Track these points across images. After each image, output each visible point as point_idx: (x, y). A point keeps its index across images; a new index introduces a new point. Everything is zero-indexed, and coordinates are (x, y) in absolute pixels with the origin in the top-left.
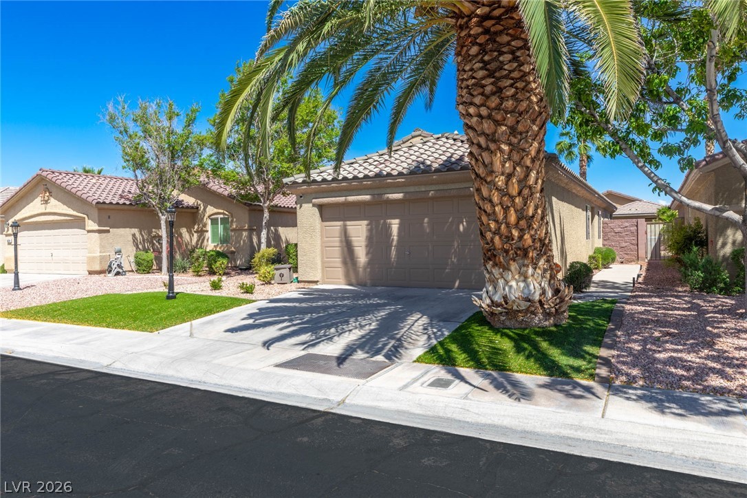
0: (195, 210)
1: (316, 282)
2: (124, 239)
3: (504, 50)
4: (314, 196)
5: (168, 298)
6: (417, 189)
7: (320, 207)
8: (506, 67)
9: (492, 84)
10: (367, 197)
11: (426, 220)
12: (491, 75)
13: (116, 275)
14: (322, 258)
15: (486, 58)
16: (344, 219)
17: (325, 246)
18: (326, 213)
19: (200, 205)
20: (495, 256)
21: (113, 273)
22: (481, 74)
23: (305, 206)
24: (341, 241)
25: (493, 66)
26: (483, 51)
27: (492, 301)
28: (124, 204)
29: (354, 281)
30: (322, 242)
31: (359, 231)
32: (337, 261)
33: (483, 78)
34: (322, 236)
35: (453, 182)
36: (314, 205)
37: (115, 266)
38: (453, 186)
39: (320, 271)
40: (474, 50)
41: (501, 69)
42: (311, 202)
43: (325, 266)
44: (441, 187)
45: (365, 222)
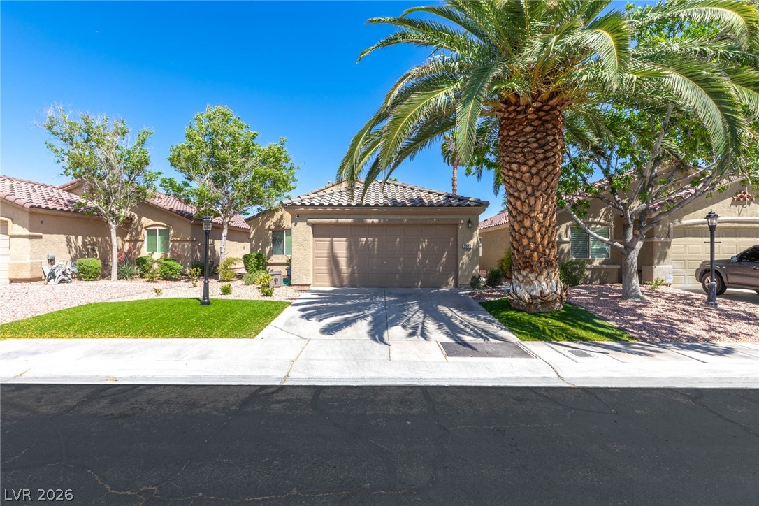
0: (129, 221)
1: (308, 285)
2: (58, 247)
3: (549, 133)
4: (309, 216)
5: (203, 304)
6: (395, 217)
7: (313, 225)
8: (551, 144)
9: (542, 153)
10: (350, 221)
11: (398, 239)
12: (541, 147)
13: (60, 282)
14: (313, 266)
15: (538, 136)
16: (332, 236)
17: (315, 257)
18: (318, 231)
19: (134, 216)
20: (532, 266)
21: (58, 280)
22: (535, 145)
23: (299, 224)
24: (328, 253)
25: (542, 142)
26: (536, 131)
27: (531, 296)
28: (62, 210)
29: (337, 284)
30: (314, 253)
31: (341, 245)
32: (324, 269)
33: (537, 148)
34: (314, 249)
35: (421, 214)
36: (308, 224)
37: (60, 273)
38: (421, 217)
39: (311, 276)
40: (529, 129)
41: (548, 144)
42: (306, 221)
43: (316, 273)
44: (413, 217)
45: (345, 239)
